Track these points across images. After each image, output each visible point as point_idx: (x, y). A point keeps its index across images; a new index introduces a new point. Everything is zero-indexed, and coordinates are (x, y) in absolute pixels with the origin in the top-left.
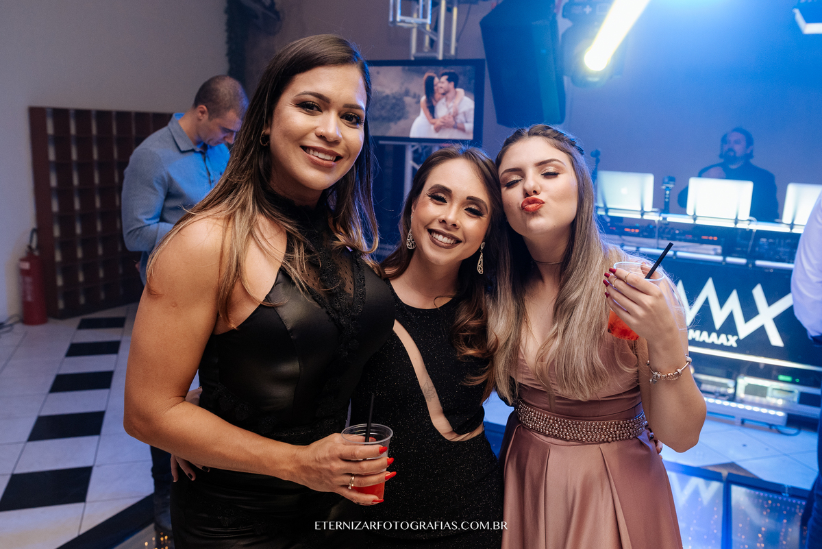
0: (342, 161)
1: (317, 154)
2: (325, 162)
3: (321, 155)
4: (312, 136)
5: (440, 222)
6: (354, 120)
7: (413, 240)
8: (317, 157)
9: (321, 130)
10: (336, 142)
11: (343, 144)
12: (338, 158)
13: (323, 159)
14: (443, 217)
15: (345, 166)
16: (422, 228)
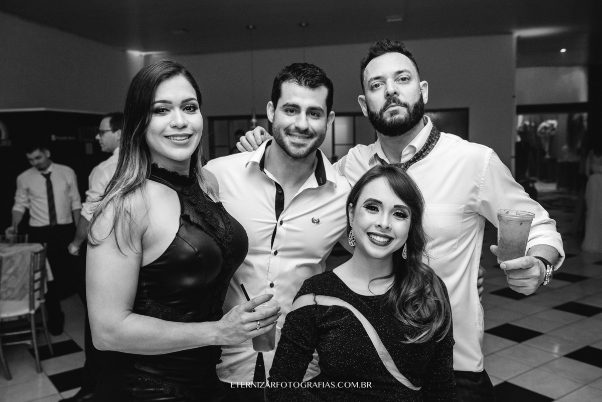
0: (193, 137)
1: (175, 138)
2: (182, 142)
3: (178, 138)
4: (169, 128)
5: (376, 227)
6: (192, 109)
7: (353, 239)
8: (177, 140)
9: (173, 123)
10: (184, 127)
11: (189, 126)
12: (190, 136)
13: (181, 140)
14: (378, 223)
15: (196, 140)
16: (362, 232)
